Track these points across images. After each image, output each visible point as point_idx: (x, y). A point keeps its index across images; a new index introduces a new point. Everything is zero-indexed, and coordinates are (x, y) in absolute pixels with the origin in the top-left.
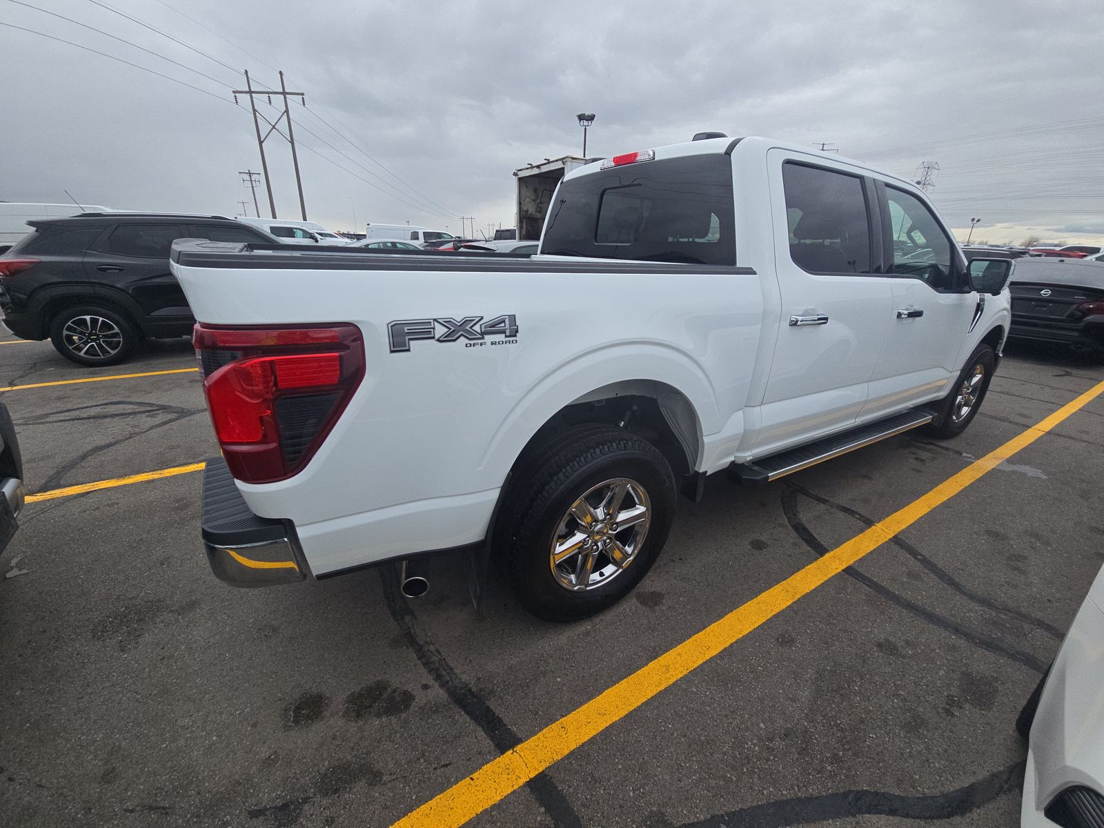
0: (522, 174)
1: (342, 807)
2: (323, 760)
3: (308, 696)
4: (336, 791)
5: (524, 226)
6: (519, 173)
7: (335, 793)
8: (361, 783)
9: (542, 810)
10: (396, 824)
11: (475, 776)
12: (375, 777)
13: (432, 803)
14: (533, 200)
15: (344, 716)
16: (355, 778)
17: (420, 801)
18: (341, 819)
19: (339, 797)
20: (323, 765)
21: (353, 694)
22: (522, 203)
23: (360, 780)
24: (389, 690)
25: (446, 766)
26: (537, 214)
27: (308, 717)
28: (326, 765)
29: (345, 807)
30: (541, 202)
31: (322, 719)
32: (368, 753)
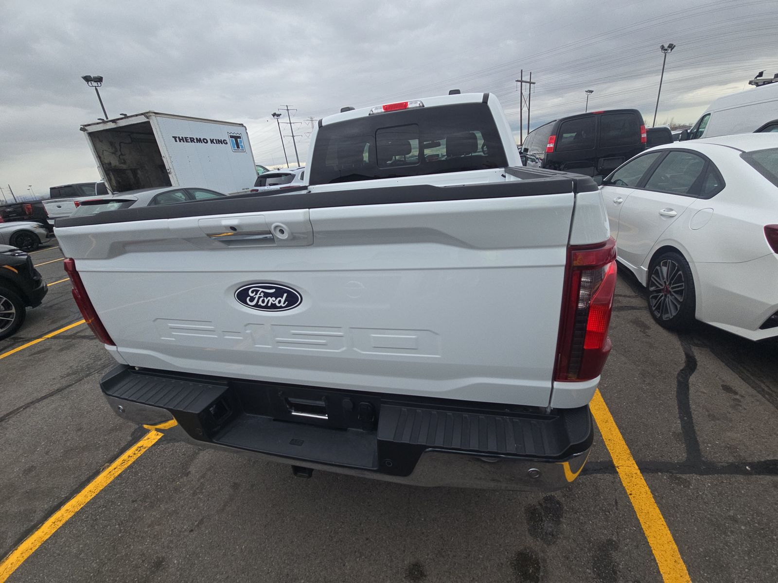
0: (91, 129)
1: (628, 572)
2: (585, 572)
3: (515, 562)
4: (615, 573)
5: (113, 178)
6: (87, 128)
7: (617, 573)
8: (614, 554)
9: (660, 474)
10: (651, 545)
11: (628, 492)
12: (611, 545)
13: (641, 521)
14: (113, 153)
15: (549, 545)
16: (608, 557)
17: (638, 527)
18: (638, 576)
19: (619, 572)
20: (590, 574)
21: (529, 530)
22: (102, 156)
23: (611, 554)
24: (538, 507)
25: (616, 503)
26: (122, 165)
27: (538, 569)
28: (590, 572)
29: (630, 571)
30: (122, 154)
31: (544, 560)
32: (589, 542)
